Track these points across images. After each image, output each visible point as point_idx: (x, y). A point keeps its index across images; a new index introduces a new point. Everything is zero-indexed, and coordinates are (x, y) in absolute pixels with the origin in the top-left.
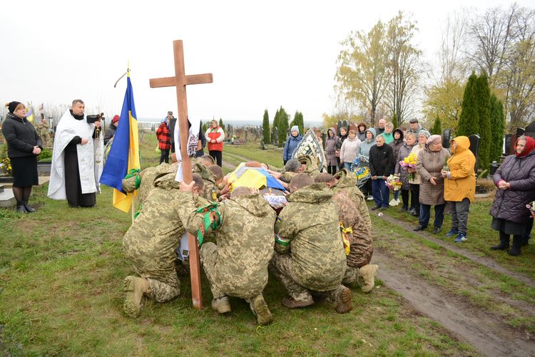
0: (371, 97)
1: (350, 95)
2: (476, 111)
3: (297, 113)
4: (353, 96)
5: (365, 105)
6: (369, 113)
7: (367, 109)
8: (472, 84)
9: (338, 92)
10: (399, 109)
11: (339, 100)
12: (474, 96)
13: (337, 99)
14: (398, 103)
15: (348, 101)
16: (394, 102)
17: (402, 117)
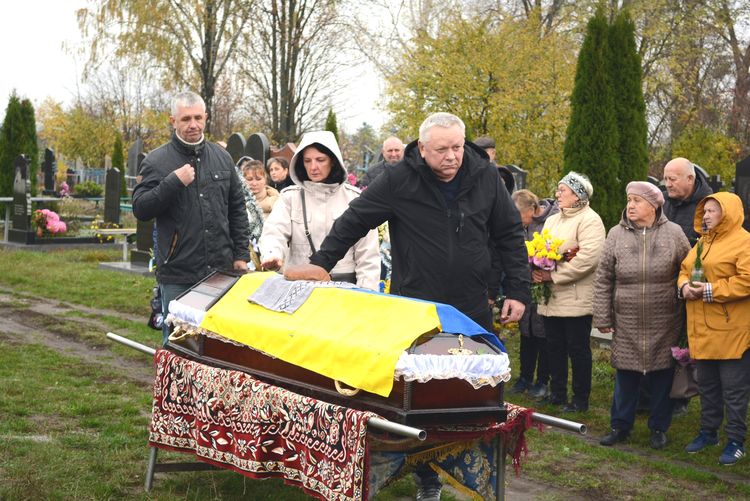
0: (198, 53)
1: (134, 43)
2: (611, 117)
3: (14, 101)
4: (142, 46)
5: (178, 77)
8: (598, 43)
9: (93, 32)
10: (288, 94)
11: (94, 59)
12: (606, 76)
13: (88, 55)
14: (285, 73)
15: (124, 62)
16: (274, 73)
17: (299, 120)
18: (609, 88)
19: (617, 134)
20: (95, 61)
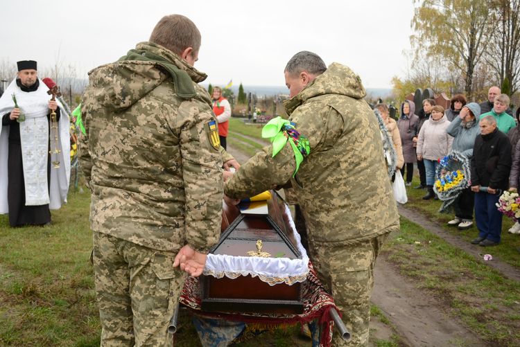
1: (435, 50)
4: (439, 52)
5: (456, 65)
6: (463, 77)
7: (460, 71)
9: (417, 45)
10: (509, 71)
11: (417, 58)
13: (414, 56)
14: (508, 61)
15: (431, 59)
16: (502, 62)
17: (515, 84)
20: (417, 59)
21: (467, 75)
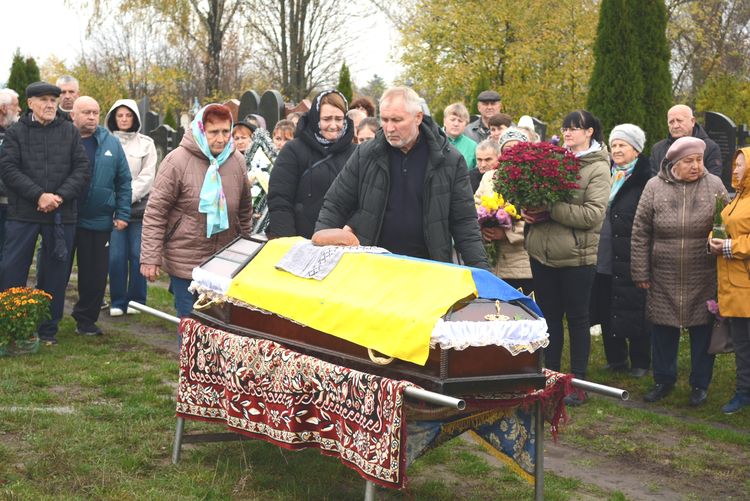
2: (635, 67)
5: (185, 31)
6: (201, 57)
7: (192, 44)
10: (297, 47)
11: (97, 14)
13: (91, 9)
14: (294, 25)
15: (129, 17)
17: (310, 73)
18: (633, 38)
19: (641, 84)
20: (99, 16)
21: (210, 52)
